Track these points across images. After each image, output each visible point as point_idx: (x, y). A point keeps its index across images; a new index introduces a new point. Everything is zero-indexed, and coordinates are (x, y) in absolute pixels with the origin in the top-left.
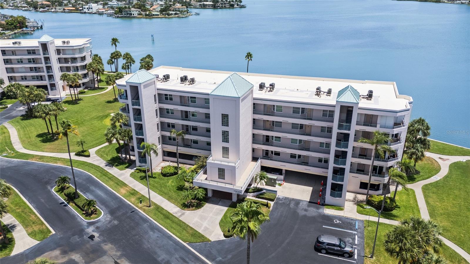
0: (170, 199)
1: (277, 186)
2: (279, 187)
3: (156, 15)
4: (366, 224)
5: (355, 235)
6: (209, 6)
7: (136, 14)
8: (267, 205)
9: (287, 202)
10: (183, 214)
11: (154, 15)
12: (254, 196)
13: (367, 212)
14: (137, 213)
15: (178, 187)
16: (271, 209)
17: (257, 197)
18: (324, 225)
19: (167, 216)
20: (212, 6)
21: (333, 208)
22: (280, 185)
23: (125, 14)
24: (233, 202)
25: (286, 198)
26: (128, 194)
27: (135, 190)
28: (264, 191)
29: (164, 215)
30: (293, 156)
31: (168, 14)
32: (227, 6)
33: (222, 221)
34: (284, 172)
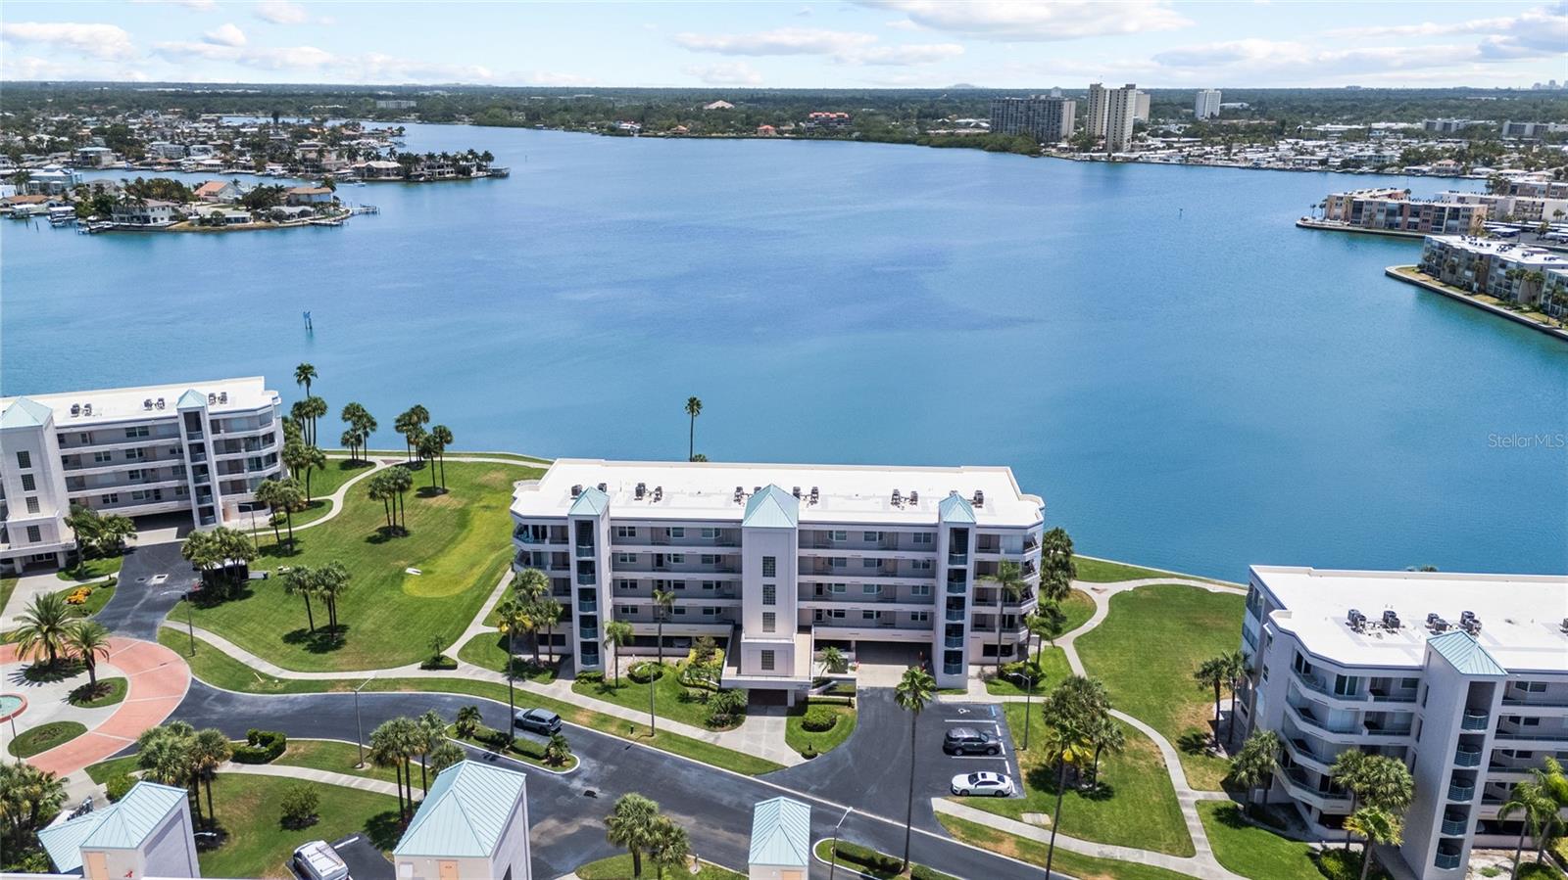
0: (677, 718)
1: (849, 671)
2: (852, 672)
3: (237, 220)
4: (1006, 708)
5: (994, 724)
6: (388, 175)
7: (162, 219)
8: (849, 704)
9: (876, 694)
10: (717, 738)
11: (229, 220)
12: (820, 694)
13: (1004, 691)
14: (638, 749)
15: (679, 698)
16: (856, 708)
17: (825, 693)
18: (948, 719)
19: (694, 745)
20: (398, 175)
21: (951, 693)
22: (854, 669)
23: (122, 219)
24: (790, 708)
25: (873, 689)
26: (595, 723)
27: (605, 715)
28: (834, 682)
29: (687, 743)
30: (868, 615)
31: (280, 217)
32: (448, 173)
33: (787, 736)
34: (853, 645)
